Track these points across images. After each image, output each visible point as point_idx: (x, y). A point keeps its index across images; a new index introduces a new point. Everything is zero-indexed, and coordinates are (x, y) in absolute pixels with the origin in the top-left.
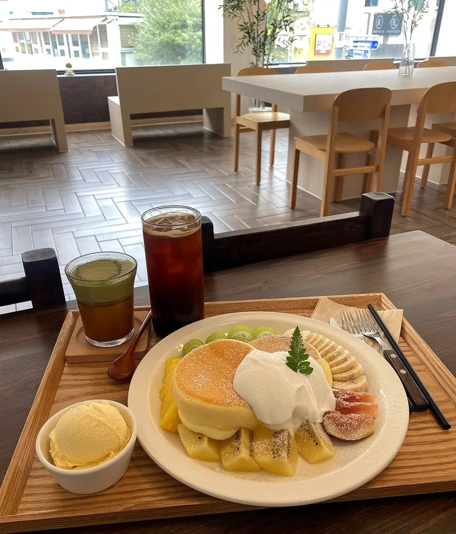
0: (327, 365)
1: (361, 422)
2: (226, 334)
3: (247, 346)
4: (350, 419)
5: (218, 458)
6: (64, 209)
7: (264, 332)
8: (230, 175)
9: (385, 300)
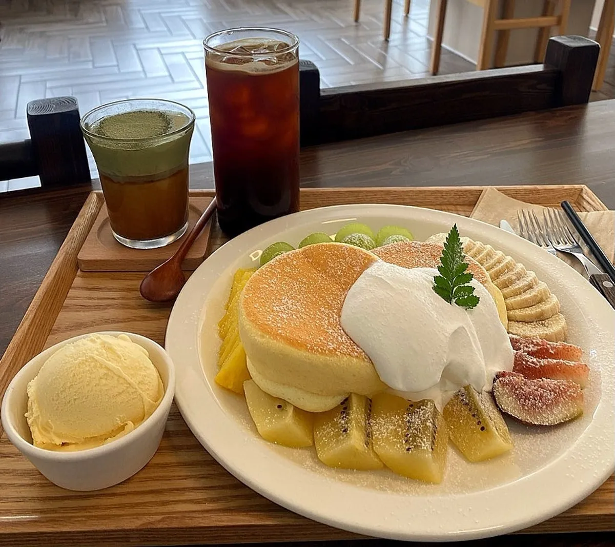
0: (499, 294)
1: (559, 394)
2: (333, 237)
3: (367, 255)
4: (541, 386)
5: (310, 442)
6: (118, 66)
7: (395, 237)
8: (348, 27)
9: (588, 194)
